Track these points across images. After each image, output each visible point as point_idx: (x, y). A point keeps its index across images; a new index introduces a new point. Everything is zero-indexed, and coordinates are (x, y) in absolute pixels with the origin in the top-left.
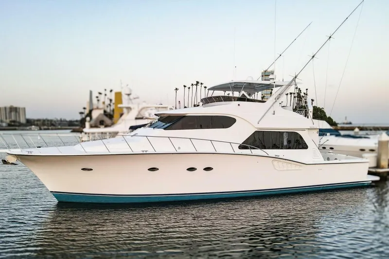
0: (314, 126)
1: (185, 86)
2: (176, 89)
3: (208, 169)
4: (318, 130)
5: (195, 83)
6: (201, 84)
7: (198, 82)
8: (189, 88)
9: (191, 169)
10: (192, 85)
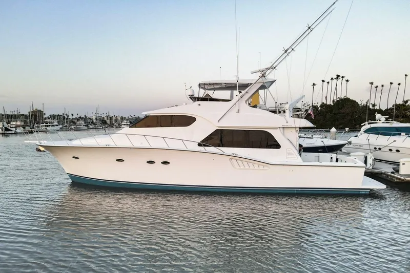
0: (287, 124)
1: (323, 81)
2: (314, 84)
3: (165, 163)
4: (298, 129)
5: (336, 77)
6: (342, 77)
7: (338, 76)
8: (328, 83)
9: (151, 162)
10: (332, 79)
